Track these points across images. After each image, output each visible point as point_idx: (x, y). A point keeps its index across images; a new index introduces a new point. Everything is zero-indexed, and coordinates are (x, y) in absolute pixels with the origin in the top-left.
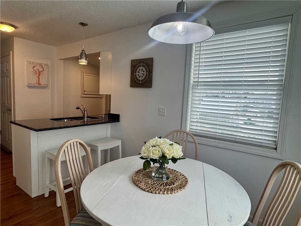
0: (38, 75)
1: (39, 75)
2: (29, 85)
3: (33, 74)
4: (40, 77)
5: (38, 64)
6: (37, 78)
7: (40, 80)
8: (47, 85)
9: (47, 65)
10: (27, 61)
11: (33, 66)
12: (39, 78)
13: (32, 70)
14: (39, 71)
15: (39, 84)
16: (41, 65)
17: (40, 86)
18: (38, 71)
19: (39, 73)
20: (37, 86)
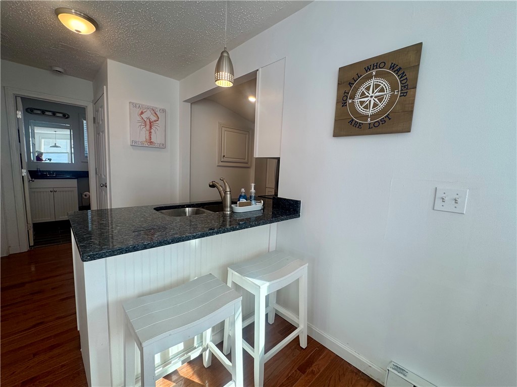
0: (148, 127)
1: (151, 127)
2: (134, 143)
3: (141, 125)
4: (152, 131)
5: (148, 108)
6: (148, 132)
7: (152, 137)
8: (163, 145)
9: (164, 111)
10: (130, 103)
11: (141, 111)
12: (150, 132)
13: (139, 118)
14: (150, 120)
15: (151, 142)
16: (154, 111)
17: (152, 146)
18: (148, 120)
19: (150, 123)
20: (147, 145)
